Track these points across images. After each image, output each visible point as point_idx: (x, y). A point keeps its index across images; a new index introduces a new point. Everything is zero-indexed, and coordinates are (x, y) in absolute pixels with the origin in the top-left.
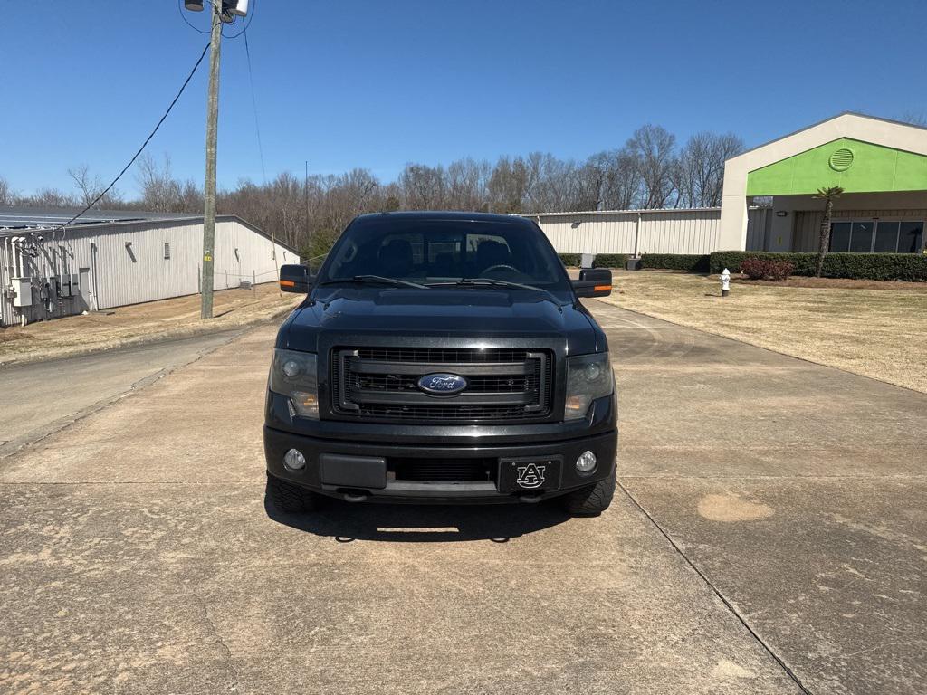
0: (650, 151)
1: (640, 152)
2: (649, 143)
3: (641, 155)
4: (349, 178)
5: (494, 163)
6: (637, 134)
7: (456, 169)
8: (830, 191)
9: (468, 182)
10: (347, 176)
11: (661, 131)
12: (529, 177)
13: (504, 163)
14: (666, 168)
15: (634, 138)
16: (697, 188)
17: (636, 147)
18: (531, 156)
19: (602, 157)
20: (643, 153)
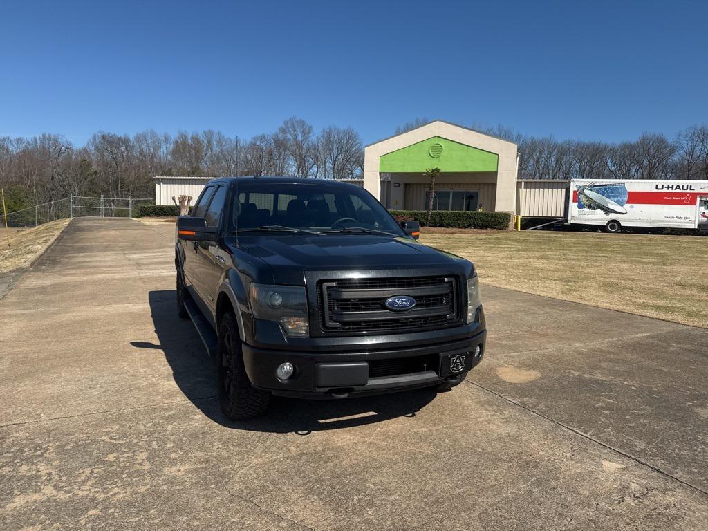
0: (296, 136)
1: (289, 136)
2: (295, 130)
3: (289, 139)
4: (39, 142)
5: (174, 136)
6: (286, 123)
7: (139, 139)
8: (433, 171)
9: (152, 149)
10: (35, 139)
11: (302, 123)
12: (205, 149)
13: (184, 137)
14: (308, 150)
15: (284, 126)
16: (329, 164)
17: (286, 133)
18: (205, 132)
19: (263, 138)
20: (291, 137)
